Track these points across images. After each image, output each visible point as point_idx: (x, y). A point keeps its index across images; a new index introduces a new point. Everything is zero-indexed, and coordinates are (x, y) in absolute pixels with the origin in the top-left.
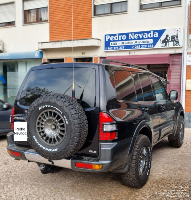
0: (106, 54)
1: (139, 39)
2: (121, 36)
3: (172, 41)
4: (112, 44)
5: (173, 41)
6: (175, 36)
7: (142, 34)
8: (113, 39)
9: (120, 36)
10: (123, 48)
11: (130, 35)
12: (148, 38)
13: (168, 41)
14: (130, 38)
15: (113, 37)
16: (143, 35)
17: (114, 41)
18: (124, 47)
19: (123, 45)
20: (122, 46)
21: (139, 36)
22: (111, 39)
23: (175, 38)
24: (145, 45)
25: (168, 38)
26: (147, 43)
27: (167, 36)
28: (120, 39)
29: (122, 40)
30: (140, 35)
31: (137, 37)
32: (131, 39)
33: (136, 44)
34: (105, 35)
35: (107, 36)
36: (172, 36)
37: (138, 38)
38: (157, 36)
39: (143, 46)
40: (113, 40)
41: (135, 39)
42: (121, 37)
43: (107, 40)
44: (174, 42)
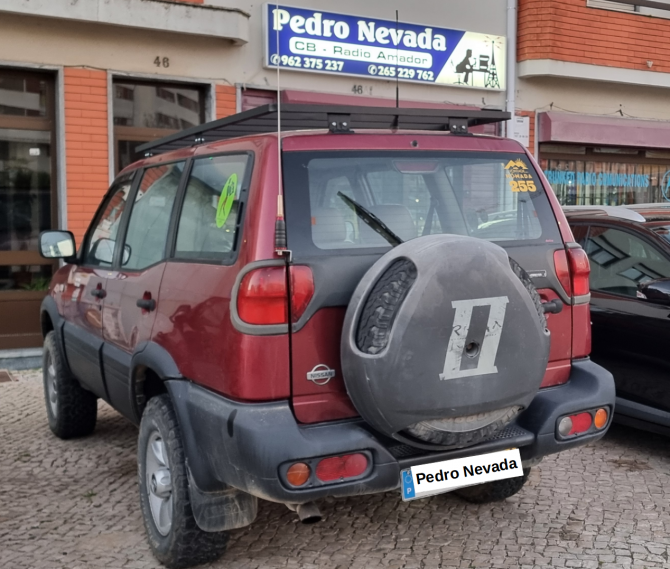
0: (266, 80)
1: (390, 45)
2: (332, 22)
3: (481, 70)
4: (299, 46)
5: (485, 71)
6: (487, 57)
7: (401, 32)
8: (303, 27)
9: (328, 23)
10: (340, 69)
11: (361, 24)
12: (418, 49)
13: (471, 70)
14: (361, 38)
15: (301, 20)
16: (404, 35)
17: (306, 35)
18: (341, 64)
19: (338, 55)
20: (337, 60)
21: (389, 37)
22: (294, 27)
23: (489, 63)
24: (409, 68)
25: (471, 60)
26: (414, 65)
27: (469, 53)
28: (327, 33)
29: (333, 38)
30: (392, 31)
31: (385, 38)
32: (365, 42)
33: (381, 61)
34: (271, 8)
35: (276, 13)
36: (481, 56)
37: (387, 42)
38: (443, 48)
39: (404, 73)
40: (302, 31)
41: (376, 44)
42: (332, 28)
43: (278, 27)
44: (487, 74)
